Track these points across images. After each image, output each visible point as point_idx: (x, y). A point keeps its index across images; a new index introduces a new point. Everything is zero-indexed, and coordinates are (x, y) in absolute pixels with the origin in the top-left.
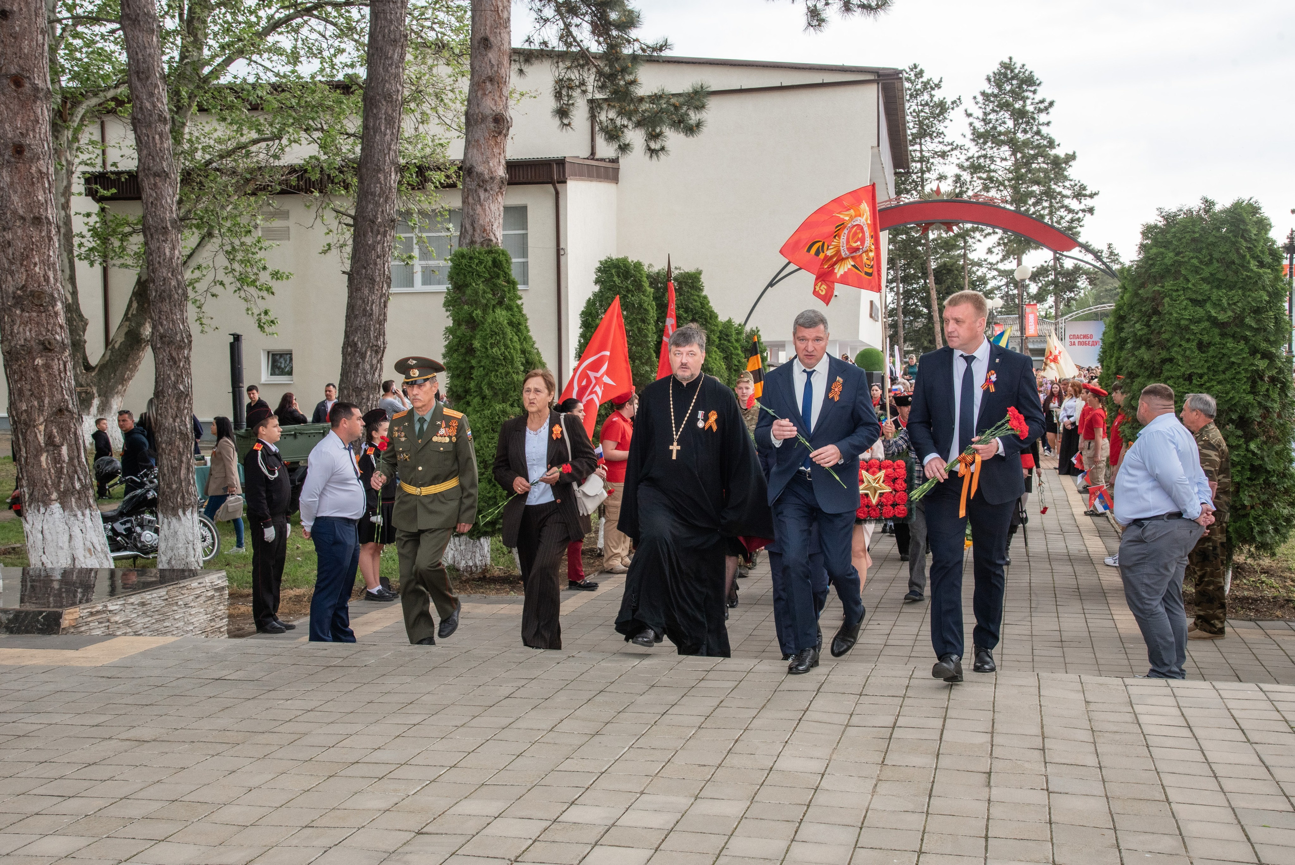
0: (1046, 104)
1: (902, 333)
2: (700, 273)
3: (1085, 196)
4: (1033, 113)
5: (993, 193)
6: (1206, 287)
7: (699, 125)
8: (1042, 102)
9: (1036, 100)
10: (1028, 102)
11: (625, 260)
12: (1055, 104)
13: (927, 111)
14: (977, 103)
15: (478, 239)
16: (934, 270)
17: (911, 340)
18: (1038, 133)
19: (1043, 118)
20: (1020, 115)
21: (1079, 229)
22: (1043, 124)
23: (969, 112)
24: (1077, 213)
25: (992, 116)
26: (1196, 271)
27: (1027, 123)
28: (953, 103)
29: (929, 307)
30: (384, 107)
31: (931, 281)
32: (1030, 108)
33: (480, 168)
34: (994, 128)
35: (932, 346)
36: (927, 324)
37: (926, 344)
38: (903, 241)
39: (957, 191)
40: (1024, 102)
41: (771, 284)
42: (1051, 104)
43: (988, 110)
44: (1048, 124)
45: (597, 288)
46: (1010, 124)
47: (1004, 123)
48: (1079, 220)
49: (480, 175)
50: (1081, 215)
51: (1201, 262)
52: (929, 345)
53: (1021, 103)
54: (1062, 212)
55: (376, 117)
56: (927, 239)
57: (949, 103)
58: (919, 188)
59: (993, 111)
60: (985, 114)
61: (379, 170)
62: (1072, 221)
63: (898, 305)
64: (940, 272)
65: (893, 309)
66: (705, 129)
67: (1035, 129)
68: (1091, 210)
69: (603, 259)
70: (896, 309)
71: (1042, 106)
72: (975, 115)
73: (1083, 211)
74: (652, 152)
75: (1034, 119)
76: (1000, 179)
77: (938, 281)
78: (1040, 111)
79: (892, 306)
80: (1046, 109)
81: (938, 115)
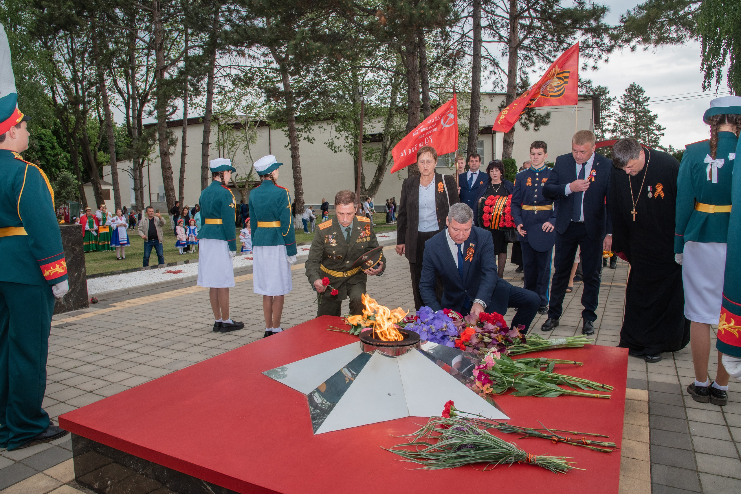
5: (627, 129)
7: (548, 122)
8: (645, 98)
15: (507, 157)
18: (644, 108)
19: (646, 103)
20: (638, 103)
25: (627, 103)
27: (640, 105)
30: (475, 123)
32: (641, 100)
33: (508, 140)
42: (649, 98)
44: (647, 105)
46: (634, 105)
49: (508, 142)
55: (473, 126)
59: (628, 101)
61: (474, 139)
66: (550, 124)
74: (536, 130)
78: (645, 101)
80: (647, 100)
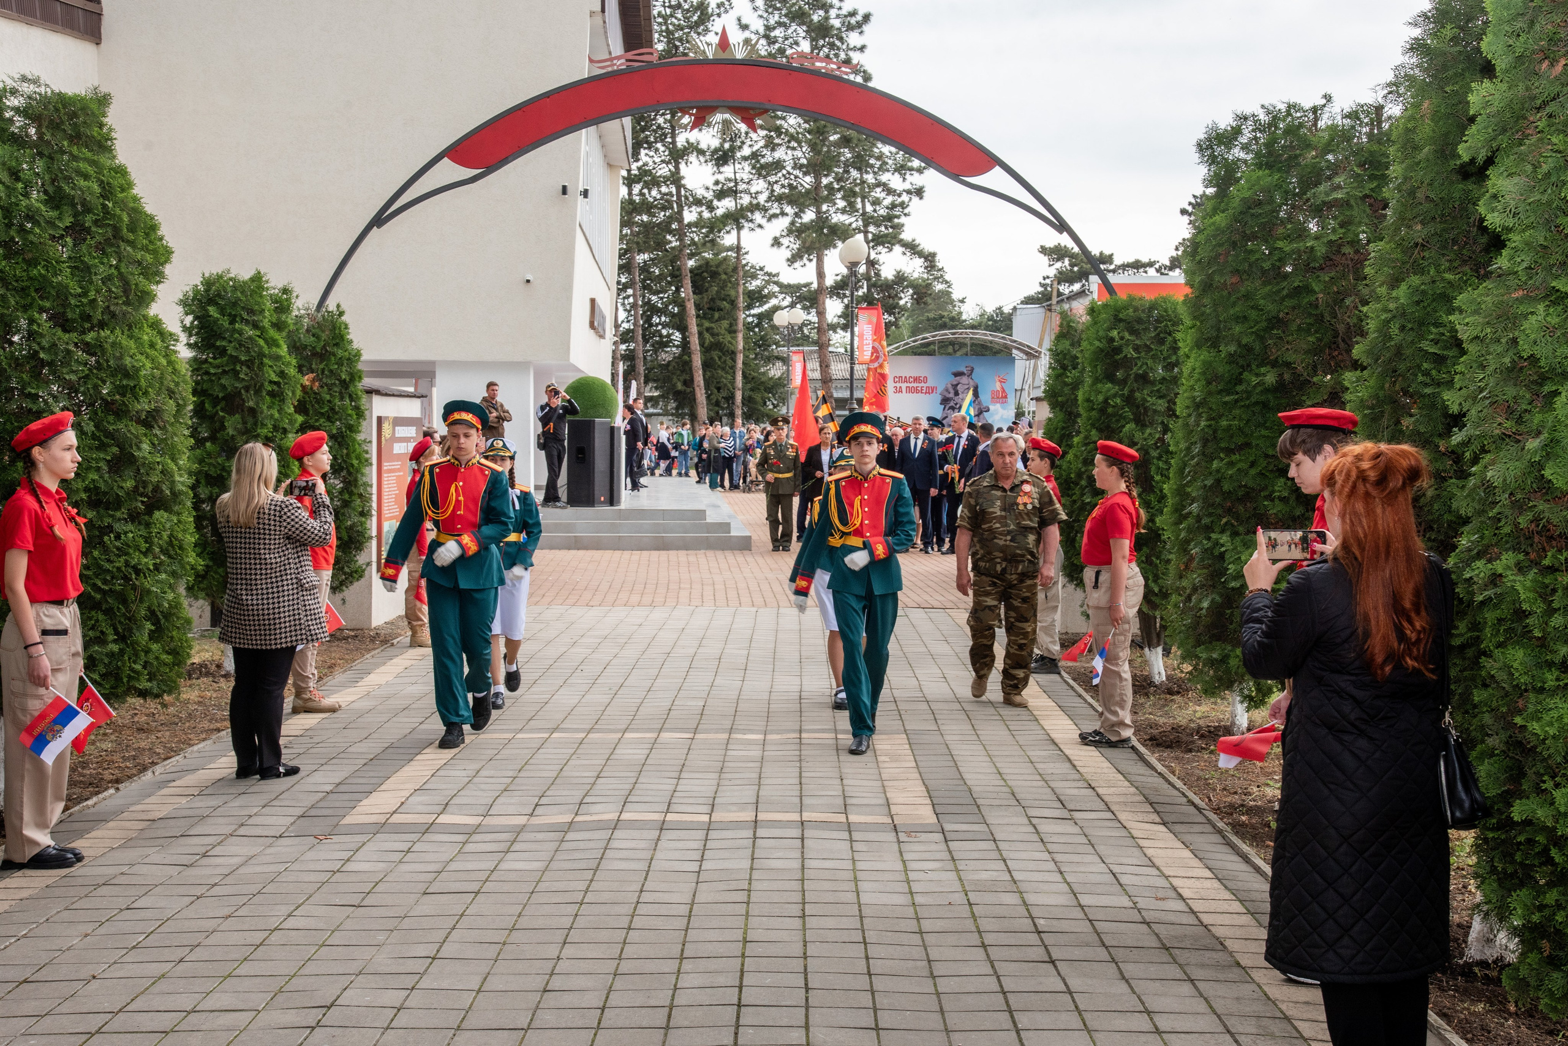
0: (859, 18)
1: (641, 369)
3: (911, 169)
4: (839, 29)
9: (844, 12)
10: (833, 13)
12: (872, 18)
13: (679, 16)
14: (755, 9)
16: (691, 271)
17: (655, 381)
21: (903, 220)
22: (854, 49)
23: (744, 22)
24: (899, 195)
28: (719, 6)
29: (683, 329)
31: (686, 292)
34: (782, 51)
35: (688, 390)
36: (680, 357)
37: (680, 386)
38: (643, 224)
39: (727, 146)
40: (827, 12)
43: (772, 22)
47: (797, 43)
48: (903, 205)
50: (905, 197)
52: (684, 388)
53: (821, 13)
54: (878, 193)
56: (680, 220)
57: (713, 5)
58: (669, 140)
60: (768, 28)
62: (893, 206)
63: (635, 324)
64: (700, 274)
65: (628, 331)
67: (843, 56)
68: (919, 192)
70: (632, 331)
71: (853, 21)
72: (753, 28)
73: (909, 192)
75: (841, 39)
76: (792, 130)
77: (698, 289)
79: (626, 326)
81: (697, 24)
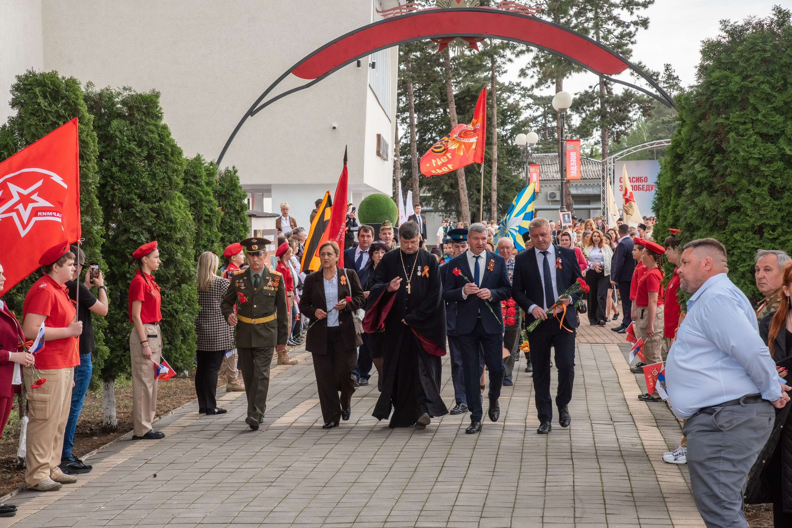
1: (417, 176)
2: (157, 95)
6: (779, 118)
11: (53, 75)
16: (455, 96)
17: (428, 184)
21: (630, 46)
24: (628, 27)
26: (768, 99)
31: (452, 110)
35: (454, 191)
37: (446, 189)
38: (417, 59)
41: (251, 112)
45: (14, 113)
48: (630, 35)
50: (632, 28)
51: (773, 88)
52: (450, 190)
54: (610, 26)
56: (446, 56)
62: (622, 36)
63: (411, 140)
64: (463, 99)
65: (406, 145)
68: (645, 23)
69: (22, 72)
70: (410, 145)
73: (636, 23)
79: (404, 141)
